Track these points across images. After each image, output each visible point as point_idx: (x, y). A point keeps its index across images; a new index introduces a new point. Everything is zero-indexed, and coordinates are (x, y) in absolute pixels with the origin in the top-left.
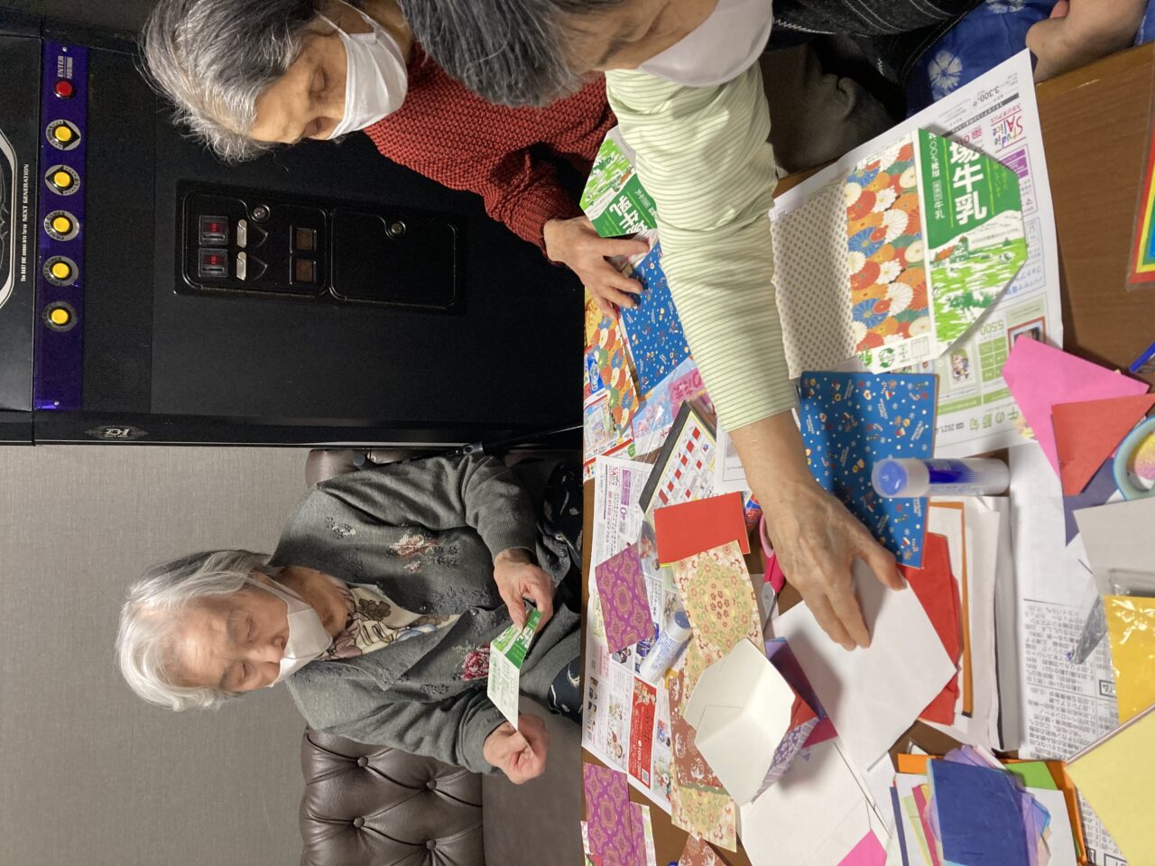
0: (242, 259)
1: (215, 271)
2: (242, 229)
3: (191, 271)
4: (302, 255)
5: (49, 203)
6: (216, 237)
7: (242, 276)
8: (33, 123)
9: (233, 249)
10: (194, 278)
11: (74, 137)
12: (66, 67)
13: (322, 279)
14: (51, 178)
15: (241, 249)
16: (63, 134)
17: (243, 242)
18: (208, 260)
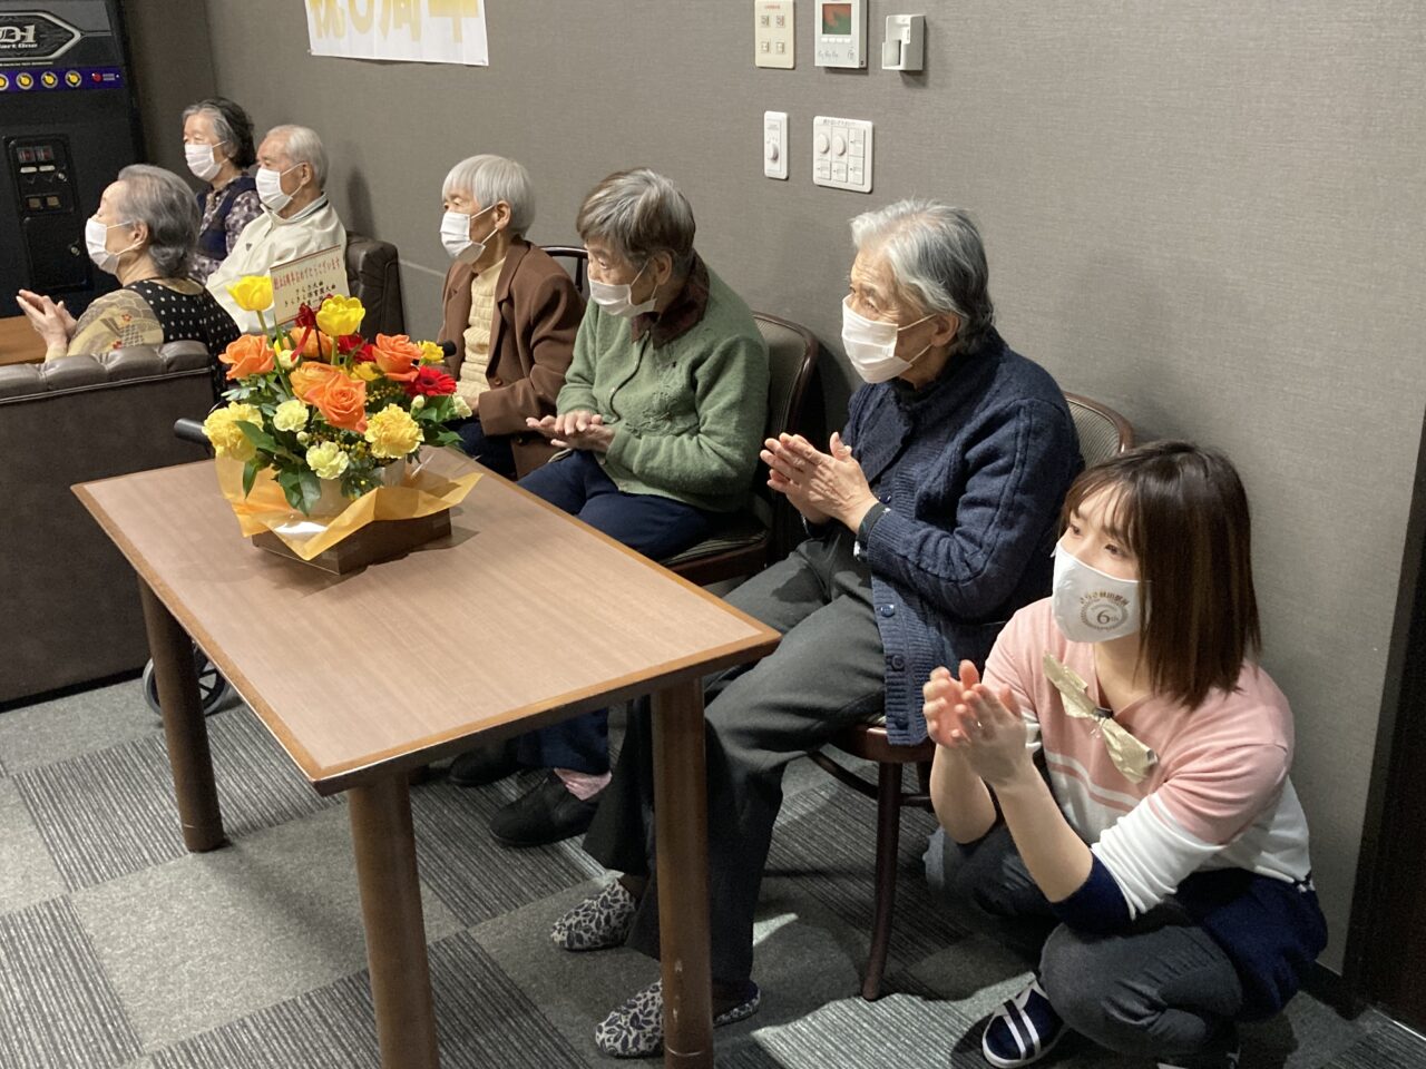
0: (33, 169)
1: (22, 157)
2: (51, 168)
3: (19, 145)
4: (44, 202)
5: (36, 74)
6: (41, 155)
7: (23, 170)
8: (75, 65)
9: (37, 164)
10: (14, 147)
11: (75, 84)
12: (109, 77)
13: (32, 212)
14: (48, 75)
15: (38, 168)
16: (73, 78)
17: (43, 169)
18: (27, 152)
